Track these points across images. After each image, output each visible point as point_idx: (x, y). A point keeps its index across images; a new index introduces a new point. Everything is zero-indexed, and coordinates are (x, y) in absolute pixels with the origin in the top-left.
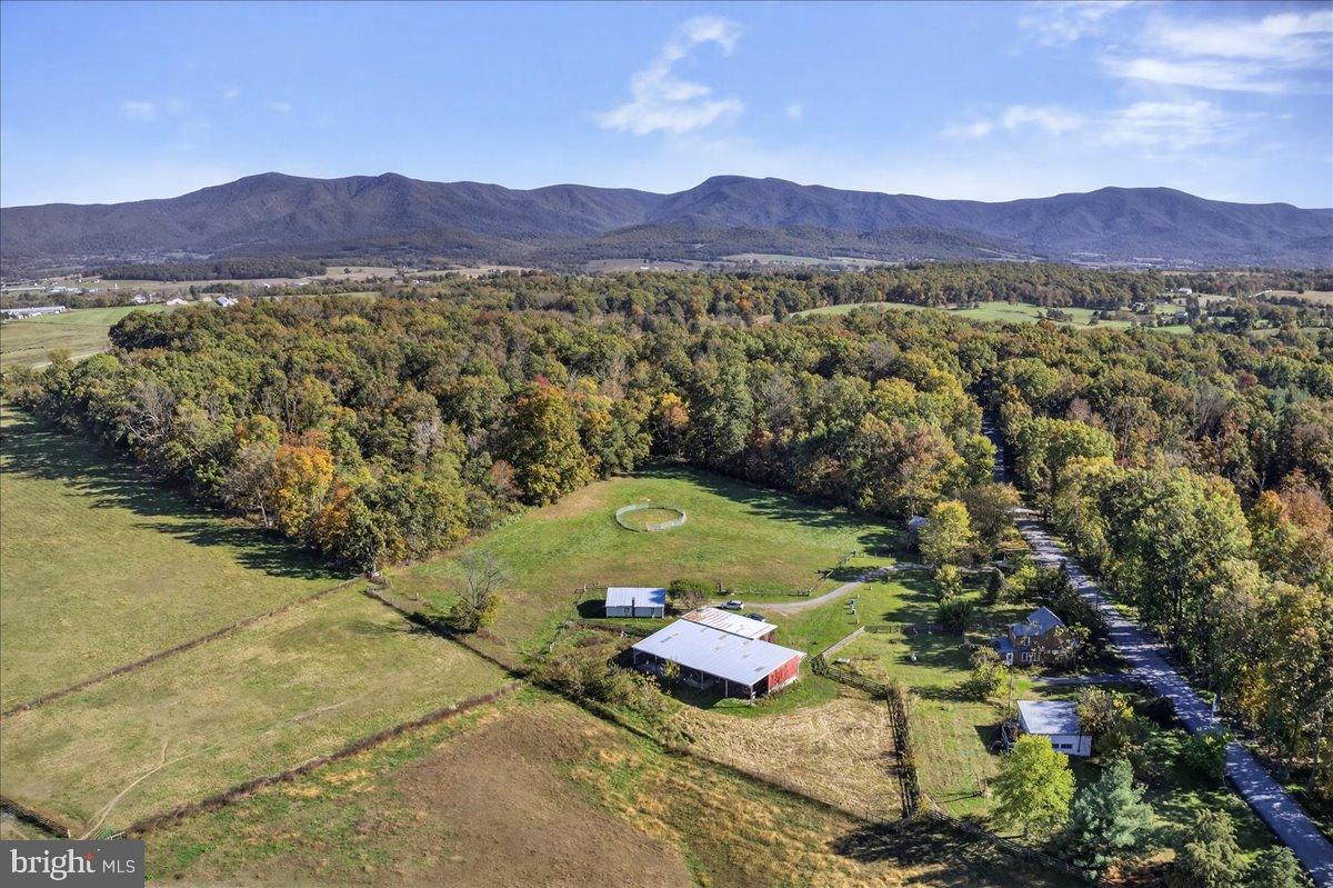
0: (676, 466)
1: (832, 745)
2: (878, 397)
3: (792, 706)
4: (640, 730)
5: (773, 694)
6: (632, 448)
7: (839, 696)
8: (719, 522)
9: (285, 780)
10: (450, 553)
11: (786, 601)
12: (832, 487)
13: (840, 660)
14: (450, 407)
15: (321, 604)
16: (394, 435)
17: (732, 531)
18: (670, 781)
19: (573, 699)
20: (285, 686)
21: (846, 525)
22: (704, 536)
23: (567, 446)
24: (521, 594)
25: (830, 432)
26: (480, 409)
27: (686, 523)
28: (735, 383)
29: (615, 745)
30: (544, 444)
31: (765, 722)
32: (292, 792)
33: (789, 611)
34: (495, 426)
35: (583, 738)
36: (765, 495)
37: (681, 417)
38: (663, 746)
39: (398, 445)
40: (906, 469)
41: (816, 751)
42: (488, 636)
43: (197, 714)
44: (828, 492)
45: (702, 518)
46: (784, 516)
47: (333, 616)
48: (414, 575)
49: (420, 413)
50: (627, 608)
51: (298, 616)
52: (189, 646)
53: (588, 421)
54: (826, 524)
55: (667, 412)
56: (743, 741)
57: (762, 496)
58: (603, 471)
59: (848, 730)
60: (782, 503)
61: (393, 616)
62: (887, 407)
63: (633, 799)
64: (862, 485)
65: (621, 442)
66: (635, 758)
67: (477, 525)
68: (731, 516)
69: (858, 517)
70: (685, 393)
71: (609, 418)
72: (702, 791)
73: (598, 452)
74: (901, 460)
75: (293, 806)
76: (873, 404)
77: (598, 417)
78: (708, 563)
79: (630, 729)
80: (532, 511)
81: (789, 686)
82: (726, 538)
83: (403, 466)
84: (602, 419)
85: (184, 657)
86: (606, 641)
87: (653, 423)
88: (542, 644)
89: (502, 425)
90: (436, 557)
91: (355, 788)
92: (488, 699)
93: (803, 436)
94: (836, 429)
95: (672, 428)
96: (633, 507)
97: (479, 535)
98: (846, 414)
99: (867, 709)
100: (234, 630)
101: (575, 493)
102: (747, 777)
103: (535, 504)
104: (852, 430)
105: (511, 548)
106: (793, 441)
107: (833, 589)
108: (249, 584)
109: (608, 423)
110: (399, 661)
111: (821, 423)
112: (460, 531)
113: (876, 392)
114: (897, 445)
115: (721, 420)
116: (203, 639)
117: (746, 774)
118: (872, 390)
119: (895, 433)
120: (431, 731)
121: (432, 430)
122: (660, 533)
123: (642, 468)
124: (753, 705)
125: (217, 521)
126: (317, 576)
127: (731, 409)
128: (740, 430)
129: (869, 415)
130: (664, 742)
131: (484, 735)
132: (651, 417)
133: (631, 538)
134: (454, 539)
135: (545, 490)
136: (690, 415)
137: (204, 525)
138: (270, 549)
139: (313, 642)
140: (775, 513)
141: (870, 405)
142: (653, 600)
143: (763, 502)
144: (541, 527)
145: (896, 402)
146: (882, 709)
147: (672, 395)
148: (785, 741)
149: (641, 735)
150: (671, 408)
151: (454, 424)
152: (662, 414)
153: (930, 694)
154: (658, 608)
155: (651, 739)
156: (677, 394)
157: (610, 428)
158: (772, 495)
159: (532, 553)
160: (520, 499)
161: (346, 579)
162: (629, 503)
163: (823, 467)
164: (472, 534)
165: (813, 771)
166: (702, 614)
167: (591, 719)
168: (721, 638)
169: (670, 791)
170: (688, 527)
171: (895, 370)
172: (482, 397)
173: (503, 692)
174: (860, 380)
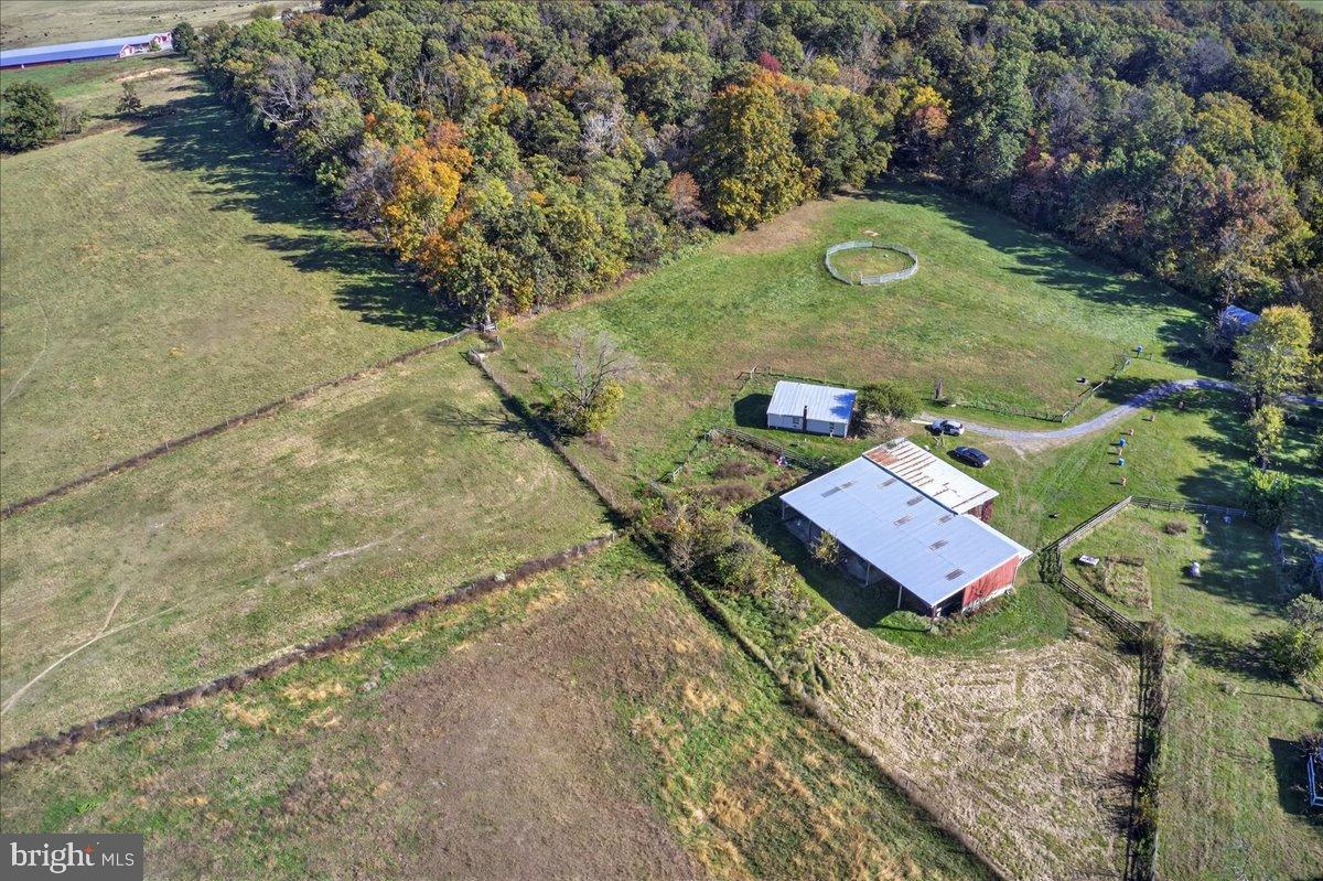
0: (924, 185)
1: (1037, 740)
2: (1202, 123)
3: (994, 642)
4: (756, 649)
5: (969, 614)
6: (865, 160)
7: (1070, 633)
8: (959, 278)
9: (231, 688)
10: (598, 297)
11: (1028, 428)
12: (1122, 241)
13: (1083, 558)
14: (640, 95)
15: (405, 370)
16: (561, 129)
17: (975, 295)
18: (771, 768)
19: (677, 577)
20: (306, 507)
21: (1137, 301)
22: (933, 300)
23: (772, 157)
24: (667, 372)
25: (1130, 165)
26: (677, 97)
27: (916, 276)
28: (1012, 83)
29: (712, 674)
30: (742, 152)
31: (945, 669)
32: (233, 709)
33: (1028, 446)
34: (690, 122)
35: (670, 654)
36: (1036, 241)
37: (936, 122)
38: (782, 686)
39: (565, 142)
40: (1228, 236)
41: (1007, 751)
42: (597, 444)
43: (181, 546)
44: (1116, 247)
45: (940, 269)
46: (1056, 280)
47: (413, 392)
48: (539, 331)
49: (600, 101)
50: (795, 419)
51: (371, 388)
52: (217, 429)
53: (808, 122)
54: (1110, 298)
55: (919, 113)
56: (902, 704)
57: (1033, 243)
58: (825, 188)
59: (1068, 713)
60: (1056, 257)
61: (487, 397)
62: (1213, 137)
63: (708, 791)
64: (1163, 246)
65: (852, 151)
66: (735, 706)
67: (641, 257)
68: (981, 272)
69: (1152, 292)
70: (949, 87)
71: (836, 119)
72: (812, 801)
73: (820, 164)
74: (1222, 223)
75: (224, 738)
76: (1194, 131)
77: (820, 116)
78: (931, 348)
79: (743, 645)
80: (721, 241)
81: (995, 601)
82: (969, 307)
83: (571, 168)
84: (825, 119)
85: (206, 446)
86: (755, 471)
87: (902, 127)
88: (667, 464)
89: (699, 122)
90: (578, 302)
91: (315, 717)
92: (557, 562)
93: (1093, 167)
94: (1139, 163)
95: (923, 134)
96: (851, 245)
97: (642, 271)
98: (1158, 142)
99: (1107, 669)
100: (281, 405)
101: (781, 217)
102: (890, 786)
103: (726, 230)
104: (1162, 166)
105: (675, 296)
106: (1079, 171)
107: (1097, 413)
108: (332, 331)
109: (835, 127)
110: (466, 477)
111: (1120, 151)
112: (613, 266)
113: (1201, 116)
114: (1222, 202)
115: (986, 132)
116: (237, 419)
117: (889, 778)
118: (1195, 112)
119: (1221, 181)
120: (460, 614)
121: (609, 124)
122: (876, 291)
123: (875, 187)
124: (935, 630)
125: (338, 234)
126: (420, 325)
127: (1001, 118)
128: (1010, 149)
129: (1189, 148)
130: (785, 680)
131: (529, 632)
132: (898, 116)
133: (835, 295)
134: (606, 278)
135: (739, 215)
136: (950, 119)
137: (321, 239)
138: (382, 280)
139: (370, 432)
140: (1047, 273)
141: (1191, 133)
142: (836, 411)
143: (1033, 252)
144: (724, 265)
145: (1227, 133)
146: (1129, 673)
147: (930, 89)
148: (966, 717)
149: (756, 659)
150: (924, 108)
151: (642, 115)
152: (913, 114)
153: (1210, 652)
154: (839, 424)
155: (769, 671)
156: (936, 89)
157: (835, 134)
158: (1046, 243)
159: (700, 307)
160: (707, 223)
161: (451, 331)
162: (847, 237)
163: (1116, 212)
164: (631, 271)
165: (993, 792)
166: (894, 452)
167: (693, 617)
168: (910, 503)
169: (765, 788)
170: (917, 282)
171: (1227, 80)
172: (681, 82)
173: (584, 550)
174: (1181, 95)
